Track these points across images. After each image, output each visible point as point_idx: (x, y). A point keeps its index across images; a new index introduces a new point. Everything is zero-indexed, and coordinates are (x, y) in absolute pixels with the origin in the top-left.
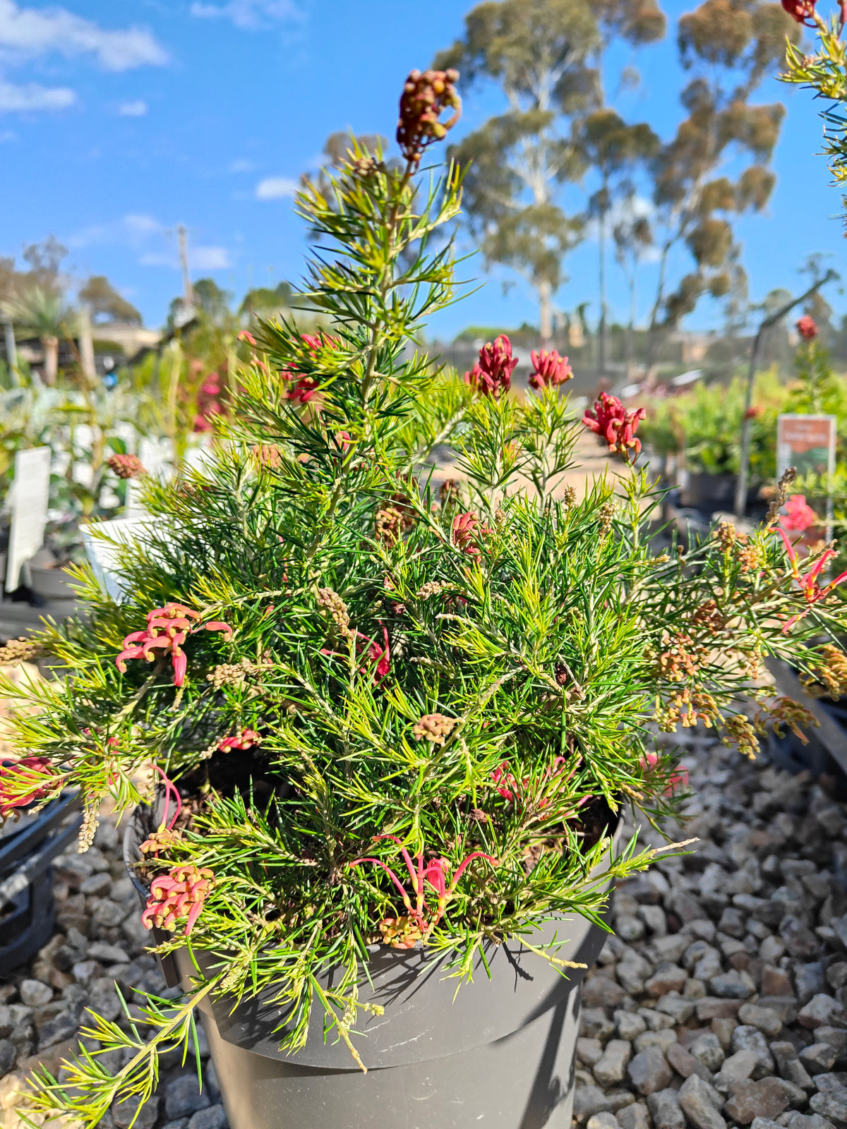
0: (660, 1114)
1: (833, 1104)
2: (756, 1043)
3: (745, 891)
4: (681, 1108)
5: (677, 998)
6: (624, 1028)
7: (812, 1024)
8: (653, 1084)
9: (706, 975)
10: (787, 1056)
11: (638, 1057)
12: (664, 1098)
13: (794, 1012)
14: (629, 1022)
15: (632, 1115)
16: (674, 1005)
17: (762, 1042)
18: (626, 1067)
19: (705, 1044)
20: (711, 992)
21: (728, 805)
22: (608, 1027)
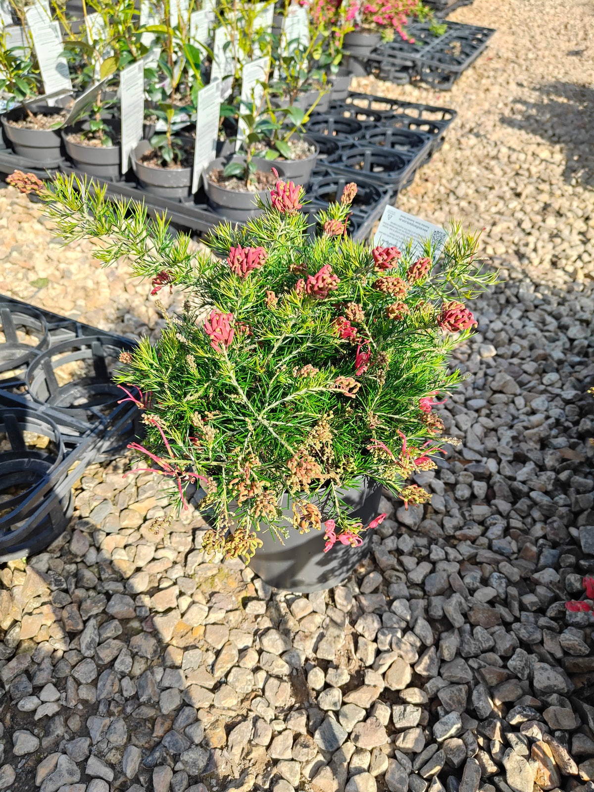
0: (431, 608)
1: (523, 631)
2: (500, 584)
4: (443, 610)
5: (469, 546)
7: (537, 583)
8: (435, 591)
9: (492, 537)
10: (513, 598)
11: (433, 575)
12: (437, 601)
13: (530, 573)
14: (437, 553)
15: (417, 604)
16: (466, 549)
17: (504, 585)
18: (425, 577)
19: (472, 578)
20: (490, 547)
22: (424, 552)
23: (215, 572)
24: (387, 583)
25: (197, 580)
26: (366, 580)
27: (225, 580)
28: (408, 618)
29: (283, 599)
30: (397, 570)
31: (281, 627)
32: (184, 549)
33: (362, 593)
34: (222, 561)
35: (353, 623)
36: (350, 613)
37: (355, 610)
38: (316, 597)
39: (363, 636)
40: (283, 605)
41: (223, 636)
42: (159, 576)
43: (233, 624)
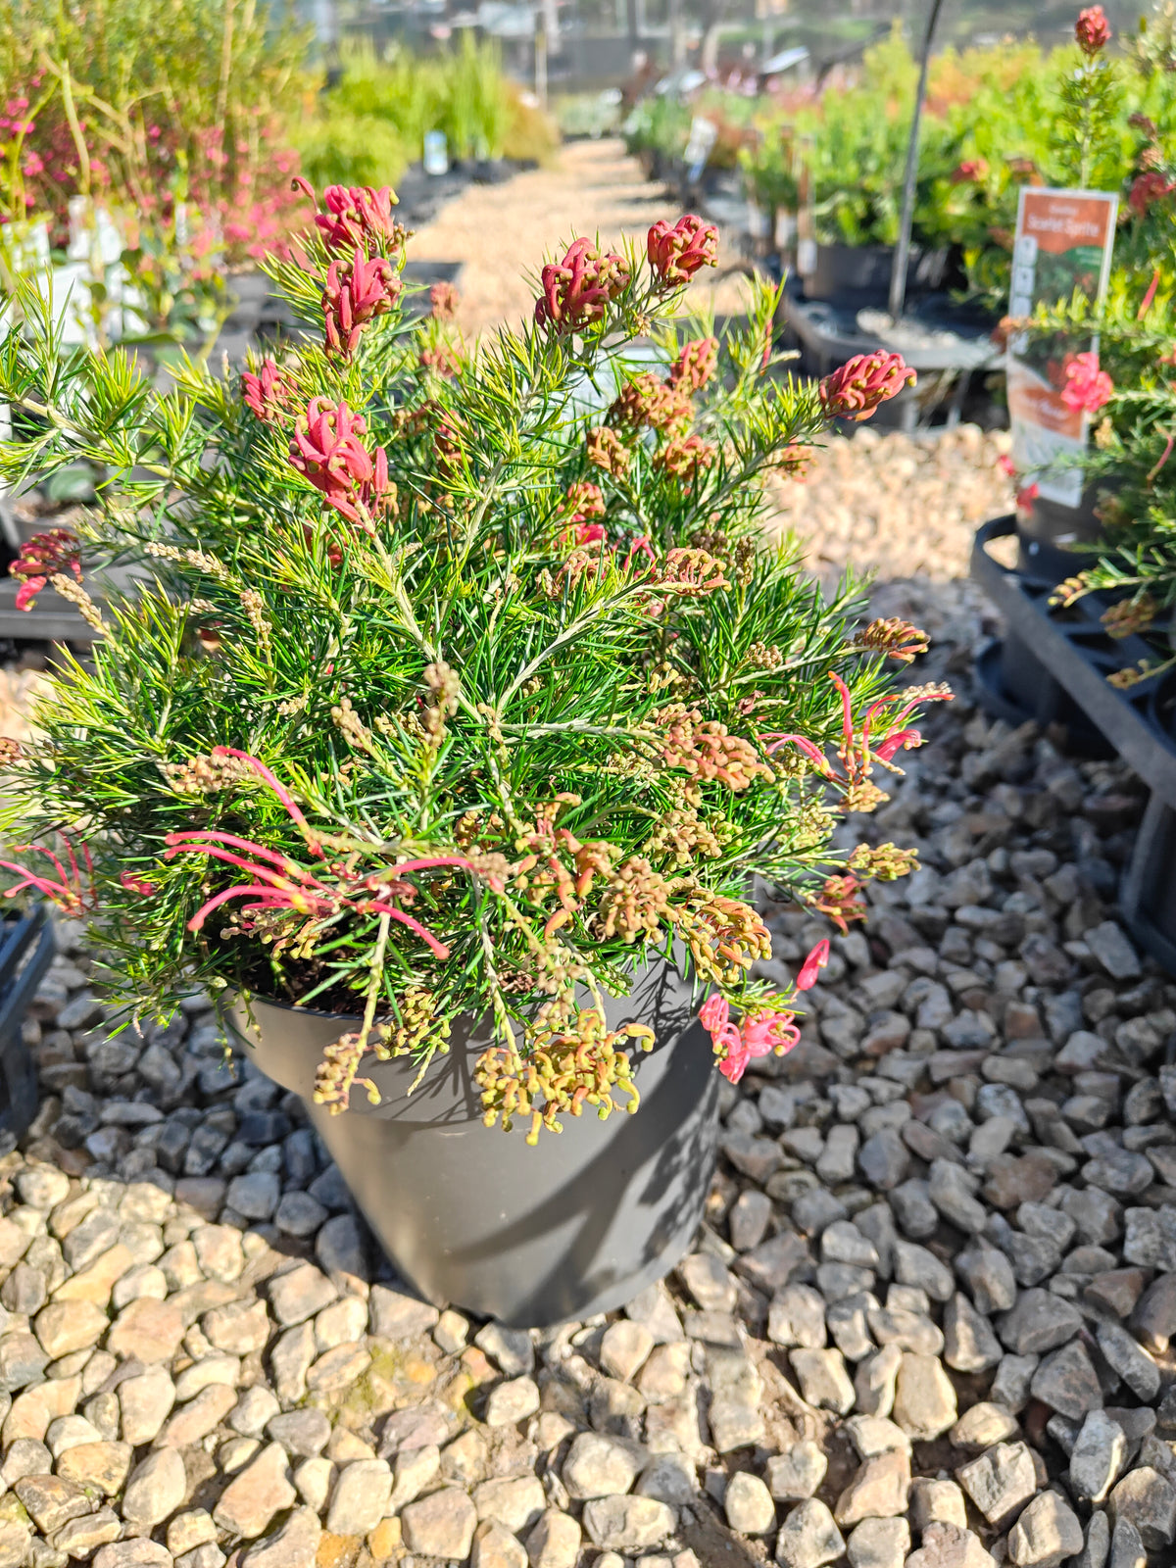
0: (908, 1213)
1: (1111, 1173)
2: (1007, 1104)
3: (970, 902)
4: (934, 1204)
5: (904, 1059)
6: (847, 1109)
7: (1071, 1072)
8: (893, 1176)
9: (935, 1023)
10: (1049, 1118)
11: (869, 1145)
12: (911, 1194)
13: (1049, 1060)
14: (850, 1099)
15: (874, 1220)
16: (902, 1067)
17: (1015, 1103)
18: (856, 1159)
19: (948, 1117)
20: (944, 1044)
21: (928, 776)
22: (824, 1108)
23: (363, 1362)
24: (784, 1207)
25: (322, 1405)
26: (737, 1220)
27: (399, 1373)
28: (874, 1256)
29: (567, 1350)
30: (790, 1169)
31: (597, 1421)
32: (253, 1343)
33: (742, 1253)
34: (369, 1329)
35: (760, 1330)
36: (740, 1312)
37: (747, 1296)
38: (647, 1306)
39: (799, 1346)
40: (577, 1366)
41: (460, 1517)
42: (210, 1445)
43: (471, 1473)
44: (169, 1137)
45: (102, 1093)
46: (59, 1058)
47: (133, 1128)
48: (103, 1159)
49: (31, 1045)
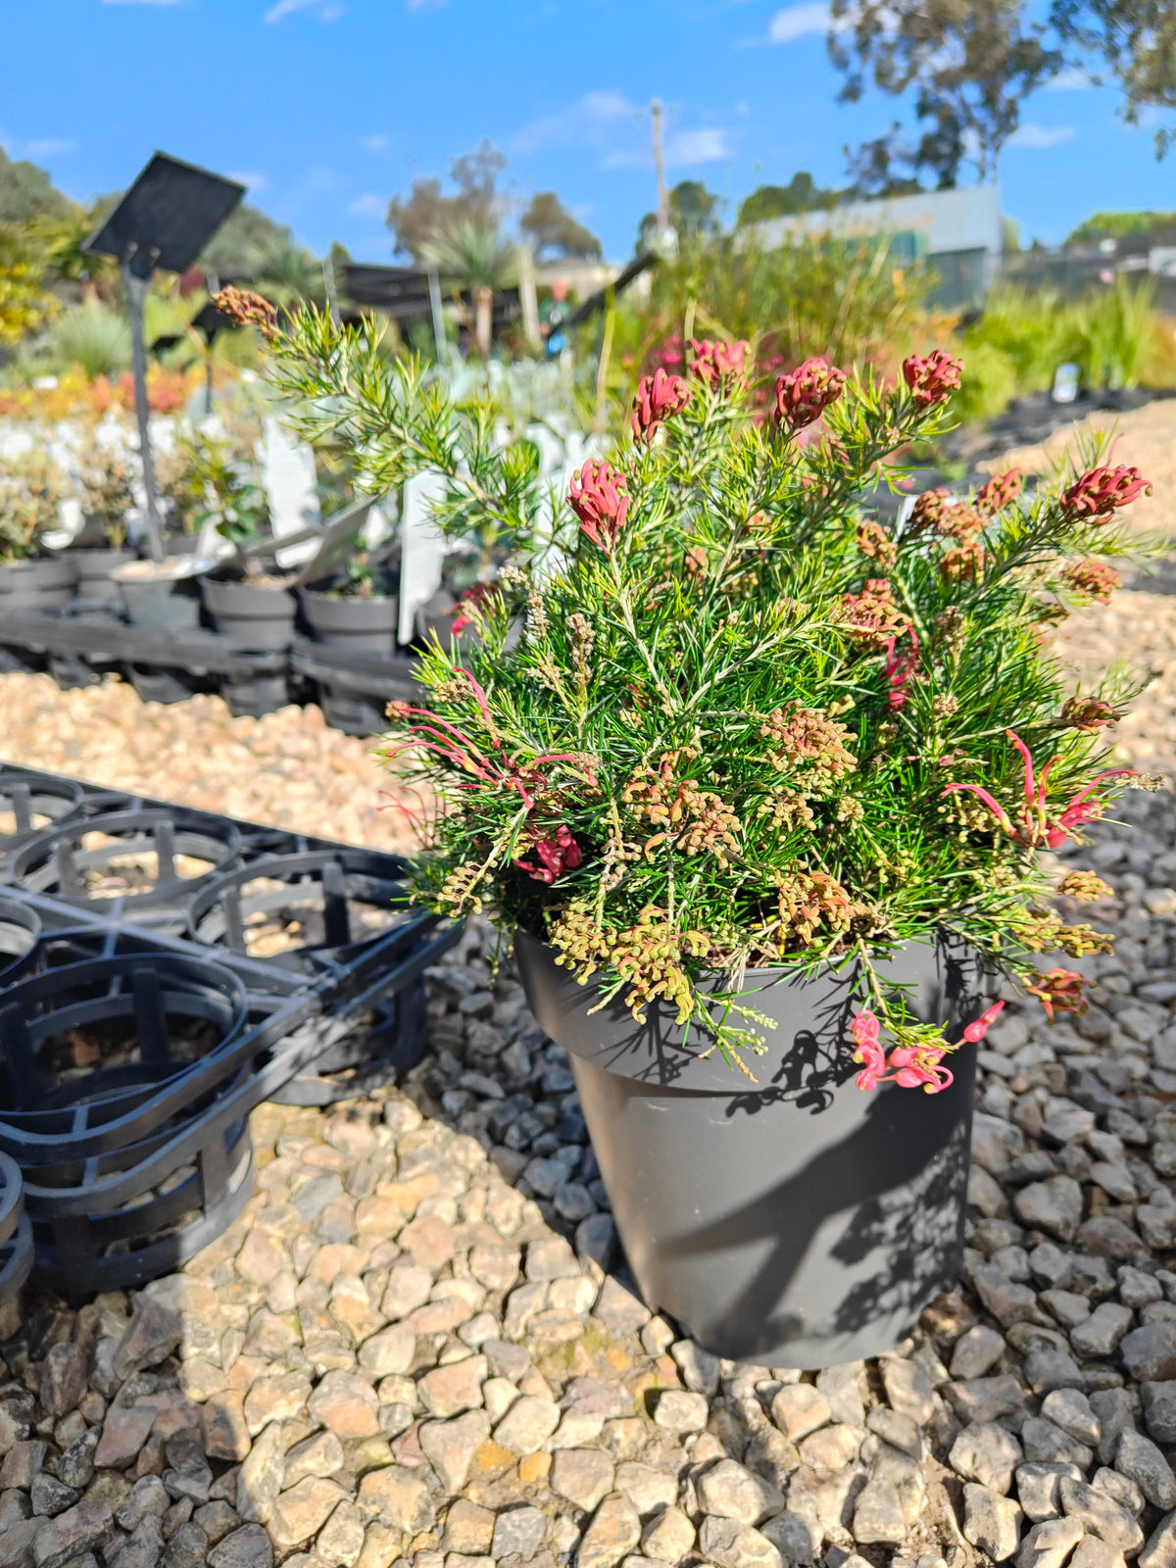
0: (1154, 1409)
6: (1127, 1290)
8: (1152, 1369)
11: (1139, 1331)
12: (1165, 1391)
14: (1138, 1283)
15: (1112, 1401)
18: (1119, 1338)
22: (1105, 1283)
23: (575, 1330)
24: (1017, 1354)
25: (531, 1349)
26: (961, 1347)
27: (601, 1352)
28: (1095, 1431)
29: (749, 1391)
30: (1042, 1325)
31: (750, 1458)
32: (500, 1282)
33: (956, 1378)
34: (592, 1311)
35: (942, 1454)
36: (931, 1430)
37: (944, 1419)
38: (837, 1382)
39: (976, 1481)
40: (752, 1406)
41: (598, 1476)
42: (439, 1343)
43: (623, 1450)
44: (502, 1112)
45: (468, 1066)
46: (451, 1030)
47: (481, 1097)
48: (451, 1112)
49: (435, 1017)
